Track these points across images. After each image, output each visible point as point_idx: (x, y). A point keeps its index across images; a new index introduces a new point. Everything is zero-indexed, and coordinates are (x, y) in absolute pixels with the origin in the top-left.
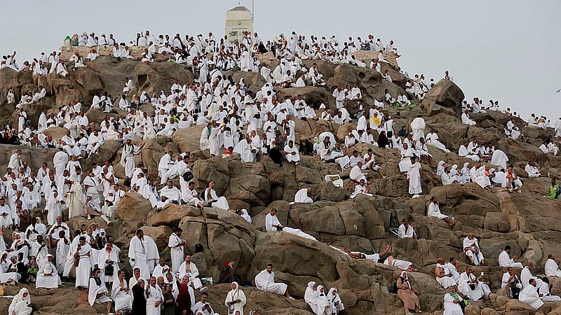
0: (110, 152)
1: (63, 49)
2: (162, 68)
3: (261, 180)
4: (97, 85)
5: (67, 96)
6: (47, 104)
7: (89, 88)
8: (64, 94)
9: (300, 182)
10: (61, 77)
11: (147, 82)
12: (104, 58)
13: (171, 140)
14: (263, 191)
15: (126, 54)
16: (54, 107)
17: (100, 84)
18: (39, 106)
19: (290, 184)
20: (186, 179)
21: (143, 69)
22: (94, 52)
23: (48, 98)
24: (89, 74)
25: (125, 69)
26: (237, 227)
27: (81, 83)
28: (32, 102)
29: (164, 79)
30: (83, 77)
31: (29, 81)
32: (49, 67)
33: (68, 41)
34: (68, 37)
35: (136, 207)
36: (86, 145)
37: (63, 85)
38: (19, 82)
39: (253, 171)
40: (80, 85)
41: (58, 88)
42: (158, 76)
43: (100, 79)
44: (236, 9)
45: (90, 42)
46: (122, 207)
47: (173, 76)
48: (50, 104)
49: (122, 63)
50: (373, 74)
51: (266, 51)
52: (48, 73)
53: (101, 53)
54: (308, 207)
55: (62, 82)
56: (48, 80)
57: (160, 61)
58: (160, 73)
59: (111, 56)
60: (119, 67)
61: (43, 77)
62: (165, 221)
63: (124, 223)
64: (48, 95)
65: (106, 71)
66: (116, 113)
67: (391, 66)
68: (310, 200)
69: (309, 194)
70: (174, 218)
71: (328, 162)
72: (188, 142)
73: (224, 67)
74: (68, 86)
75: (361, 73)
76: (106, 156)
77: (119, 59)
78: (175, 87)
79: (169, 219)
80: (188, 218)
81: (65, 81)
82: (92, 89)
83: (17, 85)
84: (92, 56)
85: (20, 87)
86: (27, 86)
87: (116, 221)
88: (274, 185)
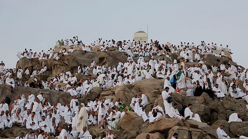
0: (95, 93)
1: (56, 47)
2: (113, 54)
3: (205, 107)
4: (75, 64)
5: (59, 70)
6: (47, 75)
7: (71, 66)
8: (57, 69)
9: (228, 109)
10: (55, 60)
11: (104, 61)
12: (78, 51)
13: (133, 86)
14: (206, 114)
15: (89, 50)
16: (51, 76)
17: (77, 64)
18: (43, 75)
19: (221, 111)
20: (169, 102)
21: (103, 55)
22: (72, 48)
23: (48, 72)
24: (71, 58)
25: (89, 57)
26: (209, 134)
27: (67, 63)
28: (39, 74)
29: (114, 60)
30: (68, 60)
31: (37, 63)
32: (48, 56)
33: (58, 43)
34: (59, 41)
35: (133, 121)
36: (80, 91)
37: (57, 64)
38: (32, 64)
39: (197, 102)
40: (66, 64)
41: (54, 66)
42: (111, 58)
43: (77, 62)
44: (139, 32)
45: (70, 43)
46: (124, 121)
47: (119, 58)
48: (49, 75)
49: (87, 54)
50: (224, 60)
51: (162, 49)
52: (48, 58)
53: (76, 49)
54: (240, 124)
55: (56, 62)
56: (49, 62)
57: (111, 51)
58: (112, 57)
59: (81, 50)
60: (86, 56)
61: (46, 61)
62: (159, 129)
63: (124, 131)
64: (48, 70)
65: (80, 57)
66: (91, 76)
67: (228, 58)
68: (240, 120)
69: (239, 117)
70: (166, 127)
71: (237, 99)
72: (146, 86)
73: (143, 55)
74: (60, 64)
75: (218, 60)
76: (94, 96)
77: (86, 52)
78: (120, 64)
79: (162, 128)
80: (177, 127)
81: (58, 62)
82: (72, 66)
83: (31, 65)
84: (72, 51)
85: (32, 67)
86: (36, 66)
87: (118, 131)
88: (212, 111)
